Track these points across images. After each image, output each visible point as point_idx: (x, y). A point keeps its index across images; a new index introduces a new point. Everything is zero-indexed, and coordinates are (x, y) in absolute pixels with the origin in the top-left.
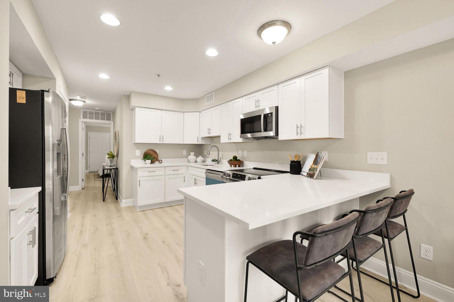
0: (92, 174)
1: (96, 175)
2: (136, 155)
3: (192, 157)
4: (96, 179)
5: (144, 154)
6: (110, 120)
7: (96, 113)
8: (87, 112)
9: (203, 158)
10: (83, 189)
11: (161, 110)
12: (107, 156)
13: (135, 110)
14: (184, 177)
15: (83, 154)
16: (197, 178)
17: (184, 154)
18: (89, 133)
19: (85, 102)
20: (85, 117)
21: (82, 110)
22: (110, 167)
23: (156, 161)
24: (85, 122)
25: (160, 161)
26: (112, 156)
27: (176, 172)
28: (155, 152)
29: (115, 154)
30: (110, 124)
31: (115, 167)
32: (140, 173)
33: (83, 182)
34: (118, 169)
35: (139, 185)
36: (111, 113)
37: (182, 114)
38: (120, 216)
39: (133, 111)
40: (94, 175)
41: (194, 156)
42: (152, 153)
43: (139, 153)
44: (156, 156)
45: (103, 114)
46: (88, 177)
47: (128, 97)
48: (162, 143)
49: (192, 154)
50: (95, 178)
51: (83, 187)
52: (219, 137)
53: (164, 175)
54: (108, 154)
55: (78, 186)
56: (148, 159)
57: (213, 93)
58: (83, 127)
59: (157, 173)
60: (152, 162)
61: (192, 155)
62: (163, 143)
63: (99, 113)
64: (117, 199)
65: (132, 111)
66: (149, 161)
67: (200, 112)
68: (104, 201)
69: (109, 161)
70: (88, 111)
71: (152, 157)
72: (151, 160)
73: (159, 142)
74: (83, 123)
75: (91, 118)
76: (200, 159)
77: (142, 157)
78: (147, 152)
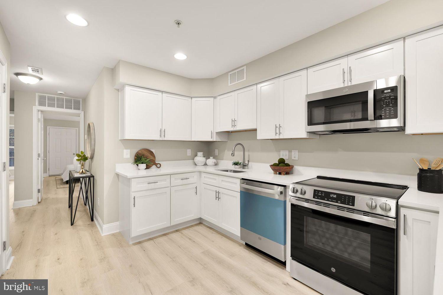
0: (53, 178)
1: (58, 179)
2: (124, 157)
3: (200, 158)
4: (58, 187)
5: (135, 156)
6: (79, 109)
7: (58, 99)
8: (45, 97)
9: (214, 160)
10: (39, 203)
11: (162, 92)
12: (77, 158)
13: (123, 89)
14: (196, 188)
15: (39, 155)
16: (221, 190)
17: (188, 155)
18: (48, 127)
19: (41, 79)
20: (42, 103)
21: (37, 94)
22: (81, 174)
23: (153, 165)
24: (42, 111)
25: (158, 166)
26: (83, 158)
27: (185, 181)
28: (152, 153)
29: (88, 155)
30: (78, 115)
31: (88, 174)
32: (135, 186)
33: (40, 194)
34: (93, 177)
35: (133, 205)
36: (81, 100)
37: (190, 99)
38: (104, 258)
39: (120, 92)
40: (56, 179)
41: (204, 158)
42: (146, 154)
43: (128, 154)
44: (152, 158)
45: (68, 101)
46: (46, 183)
47: (113, 71)
48: (163, 139)
49: (200, 154)
50: (56, 184)
51: (39, 201)
52: (255, 130)
53: (169, 187)
54: (78, 155)
55: (31, 200)
56: (142, 163)
57: (245, 67)
58: (40, 117)
59: (160, 184)
60: (148, 167)
61: (200, 157)
62: (165, 139)
63: (63, 99)
64: (92, 220)
65: (117, 91)
66: (144, 166)
67: (215, 98)
68: (72, 224)
69: (80, 165)
70: (47, 95)
71: (148, 160)
72: (147, 165)
73: (159, 139)
74: (40, 113)
75: (51, 105)
76: (211, 161)
77: (132, 160)
78: (140, 152)
